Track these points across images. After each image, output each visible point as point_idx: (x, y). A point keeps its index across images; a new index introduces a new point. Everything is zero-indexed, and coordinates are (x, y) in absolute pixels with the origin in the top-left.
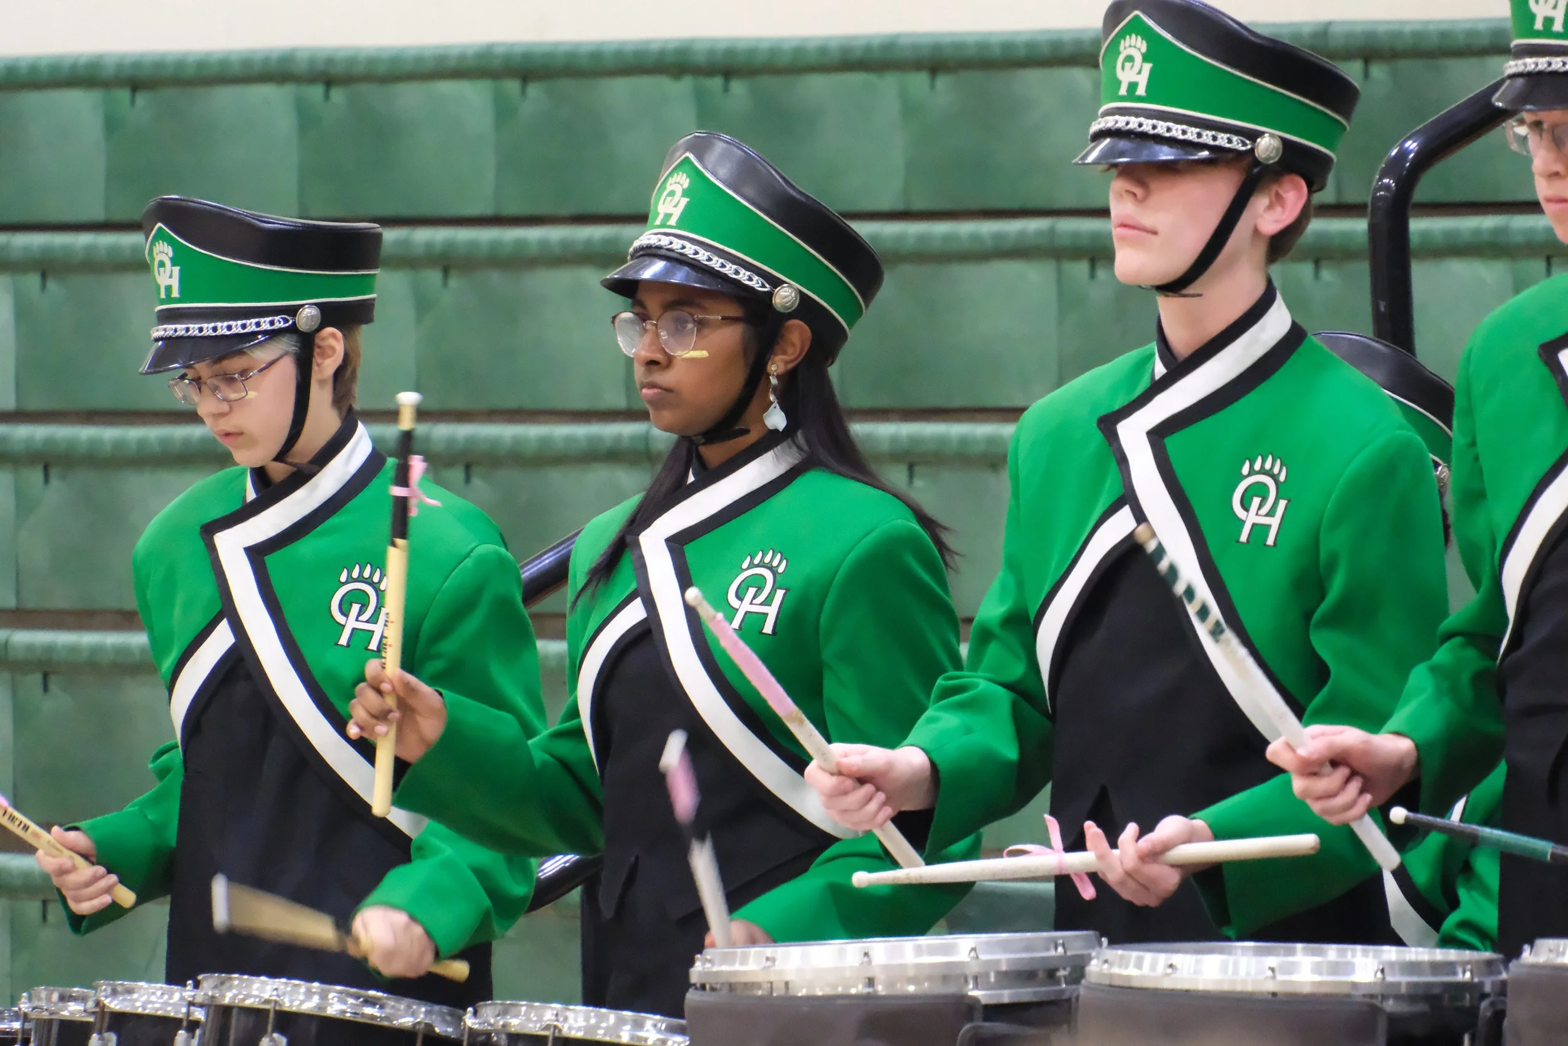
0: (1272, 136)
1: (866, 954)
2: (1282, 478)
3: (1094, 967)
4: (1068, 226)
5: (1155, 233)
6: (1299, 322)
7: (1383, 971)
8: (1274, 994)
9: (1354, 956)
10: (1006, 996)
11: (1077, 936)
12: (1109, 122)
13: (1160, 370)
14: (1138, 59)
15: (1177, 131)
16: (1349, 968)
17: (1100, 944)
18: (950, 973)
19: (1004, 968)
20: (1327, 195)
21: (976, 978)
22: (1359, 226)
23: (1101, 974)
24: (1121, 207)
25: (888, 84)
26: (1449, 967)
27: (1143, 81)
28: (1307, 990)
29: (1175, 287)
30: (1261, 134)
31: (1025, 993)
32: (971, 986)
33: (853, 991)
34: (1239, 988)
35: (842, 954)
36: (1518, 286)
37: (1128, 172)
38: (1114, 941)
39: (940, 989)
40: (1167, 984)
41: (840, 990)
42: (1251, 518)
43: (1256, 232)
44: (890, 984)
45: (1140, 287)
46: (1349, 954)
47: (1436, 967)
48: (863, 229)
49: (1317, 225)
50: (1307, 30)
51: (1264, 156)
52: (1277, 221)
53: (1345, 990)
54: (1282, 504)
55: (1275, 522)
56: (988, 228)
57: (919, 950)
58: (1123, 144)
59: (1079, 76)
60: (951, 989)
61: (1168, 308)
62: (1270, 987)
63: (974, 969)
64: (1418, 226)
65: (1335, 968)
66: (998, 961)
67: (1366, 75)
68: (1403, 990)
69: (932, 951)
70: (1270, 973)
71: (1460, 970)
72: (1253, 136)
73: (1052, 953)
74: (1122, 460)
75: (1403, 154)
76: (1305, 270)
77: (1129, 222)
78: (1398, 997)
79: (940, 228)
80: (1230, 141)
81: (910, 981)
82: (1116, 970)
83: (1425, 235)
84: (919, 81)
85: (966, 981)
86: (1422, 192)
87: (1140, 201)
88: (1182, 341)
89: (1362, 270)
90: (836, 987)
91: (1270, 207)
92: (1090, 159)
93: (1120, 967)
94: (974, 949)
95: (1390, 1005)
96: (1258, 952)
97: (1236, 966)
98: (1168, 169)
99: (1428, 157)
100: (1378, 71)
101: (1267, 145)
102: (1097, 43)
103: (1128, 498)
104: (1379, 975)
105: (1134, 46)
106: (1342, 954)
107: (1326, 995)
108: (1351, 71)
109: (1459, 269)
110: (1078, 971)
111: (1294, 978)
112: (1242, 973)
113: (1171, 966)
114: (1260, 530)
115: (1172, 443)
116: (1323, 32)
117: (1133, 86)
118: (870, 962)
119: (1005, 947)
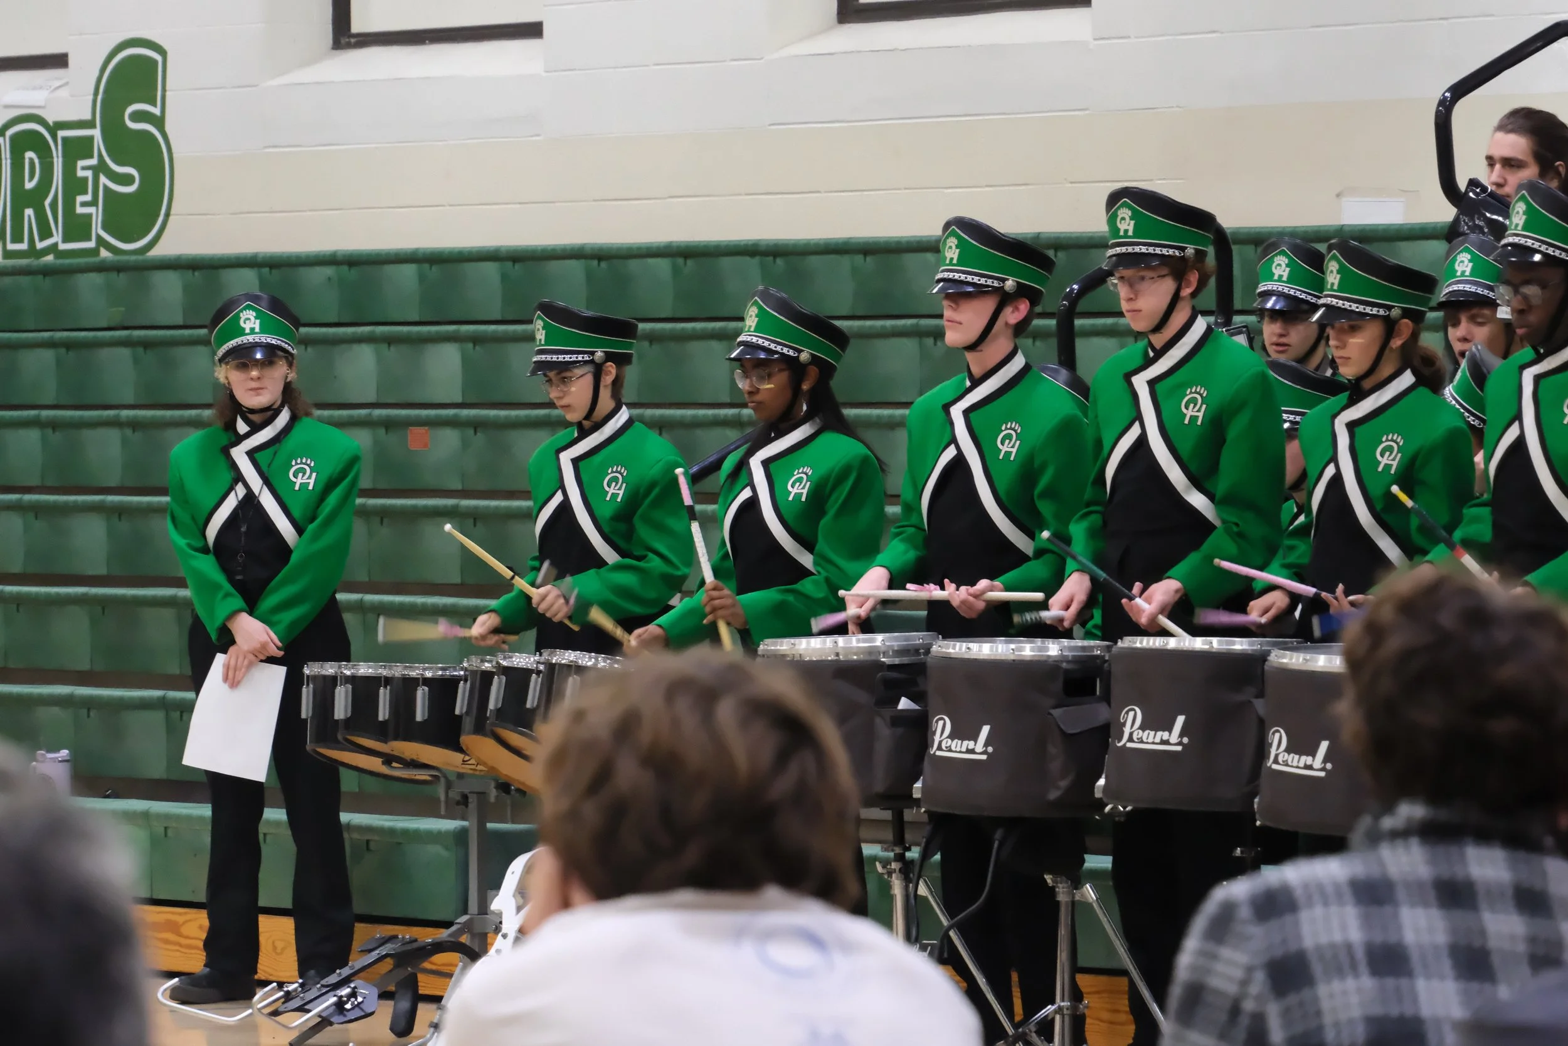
0: (1013, 280)
1: (836, 642)
2: (1019, 431)
3: (935, 648)
4: (924, 322)
5: (961, 323)
6: (1028, 362)
7: (1061, 650)
8: (1014, 660)
9: (1049, 644)
10: (897, 661)
11: (927, 635)
12: (946, 275)
13: (968, 384)
14: (954, 247)
15: (976, 279)
16: (1047, 649)
17: (938, 638)
18: (872, 651)
19: (896, 648)
20: (1038, 309)
21: (884, 653)
22: (1052, 322)
23: (937, 652)
24: (947, 313)
25: (845, 261)
26: (1091, 648)
27: (956, 257)
28: (1028, 659)
29: (973, 347)
30: (1008, 279)
31: (905, 660)
32: (881, 656)
33: (830, 658)
34: (998, 658)
35: (825, 642)
36: (1122, 347)
37: (948, 296)
38: (944, 638)
39: (868, 658)
40: (966, 656)
41: (824, 658)
42: (1004, 449)
43: (1007, 324)
44: (846, 655)
45: (957, 348)
46: (1047, 643)
47: (1083, 648)
48: (837, 323)
49: (1037, 322)
50: (1029, 236)
51: (1008, 289)
52: (1015, 319)
53: (1044, 659)
54: (1018, 442)
55: (1014, 450)
56: (889, 323)
57: (858, 641)
58: (950, 284)
59: (930, 257)
60: (873, 658)
61: (970, 357)
62: (1012, 657)
63: (883, 649)
64: (1078, 322)
65: (1040, 649)
66: (893, 645)
67: (1056, 256)
68: (1070, 658)
69: (865, 641)
70: (1012, 651)
71: (1095, 650)
72: (1004, 280)
73: (918, 642)
74: (952, 424)
75: (1072, 290)
76: (1029, 341)
77: (950, 319)
78: (1068, 662)
79: (868, 323)
80: (993, 283)
81: (855, 654)
82: (944, 650)
83: (1082, 326)
84: (859, 258)
85: (880, 655)
86: (1082, 306)
87: (955, 310)
88: (977, 371)
89: (1054, 342)
90: (821, 656)
91: (1013, 312)
92: (934, 291)
93: (946, 649)
94: (883, 640)
95: (1064, 665)
96: (1007, 642)
97: (997, 648)
98: (969, 295)
99: (1082, 292)
100: (1061, 254)
101: (1010, 284)
102: (938, 241)
103: (954, 440)
104: (1060, 652)
105: (952, 242)
106: (1043, 643)
107: (1039, 661)
108: (1051, 253)
109: (1096, 341)
110: (928, 651)
111: (1023, 653)
112: (1000, 650)
113: (968, 648)
114: (1008, 454)
115: (972, 415)
116: (1038, 236)
117: (952, 259)
118: (837, 646)
119: (896, 639)
